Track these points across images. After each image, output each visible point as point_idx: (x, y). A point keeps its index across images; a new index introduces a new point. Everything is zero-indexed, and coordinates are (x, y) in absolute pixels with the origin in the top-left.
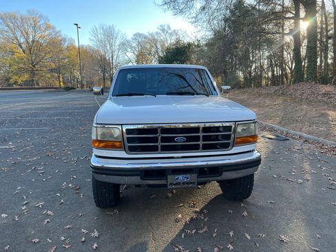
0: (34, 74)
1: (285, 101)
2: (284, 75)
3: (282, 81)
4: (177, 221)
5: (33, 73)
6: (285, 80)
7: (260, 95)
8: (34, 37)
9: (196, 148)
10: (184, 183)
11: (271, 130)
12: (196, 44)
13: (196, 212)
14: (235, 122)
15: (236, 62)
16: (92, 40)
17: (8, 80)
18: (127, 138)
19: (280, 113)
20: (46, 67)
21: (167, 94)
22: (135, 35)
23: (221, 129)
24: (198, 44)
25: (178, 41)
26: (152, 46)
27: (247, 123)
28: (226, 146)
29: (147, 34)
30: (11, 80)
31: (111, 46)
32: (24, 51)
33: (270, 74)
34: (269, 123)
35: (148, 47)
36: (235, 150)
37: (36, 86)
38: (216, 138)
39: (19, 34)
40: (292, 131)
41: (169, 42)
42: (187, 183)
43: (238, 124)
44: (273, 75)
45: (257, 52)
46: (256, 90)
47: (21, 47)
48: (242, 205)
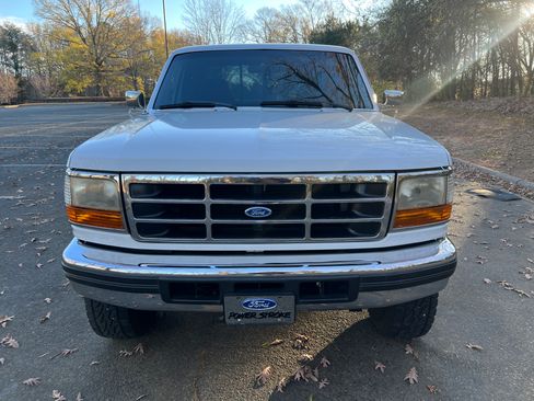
0: (100, 76)
1: (516, 123)
2: (516, 79)
3: (512, 88)
4: (258, 383)
5: (98, 75)
6: (517, 86)
7: (468, 113)
8: (99, 17)
9: (295, 232)
10: (263, 315)
11: (486, 179)
12: (361, 24)
13: (304, 362)
14: (396, 172)
15: (429, 55)
16: (186, 19)
17: (62, 86)
18: (133, 204)
19: (504, 146)
20: (119, 66)
21: (264, 105)
22: (260, 11)
23: (360, 190)
24: (365, 26)
25: (331, 20)
26: (287, 30)
27: (427, 174)
28: (371, 230)
29: (279, 9)
30: (67, 87)
31: (218, 29)
32: (84, 40)
33: (490, 78)
34: (483, 166)
35: (281, 31)
36: (393, 239)
37: (104, 97)
38: (348, 211)
39: (75, 11)
40: (527, 183)
41: (316, 22)
42: (272, 315)
43: (403, 180)
44: (495, 78)
45: (469, 37)
46: (463, 105)
47: (80, 33)
48: (409, 350)
